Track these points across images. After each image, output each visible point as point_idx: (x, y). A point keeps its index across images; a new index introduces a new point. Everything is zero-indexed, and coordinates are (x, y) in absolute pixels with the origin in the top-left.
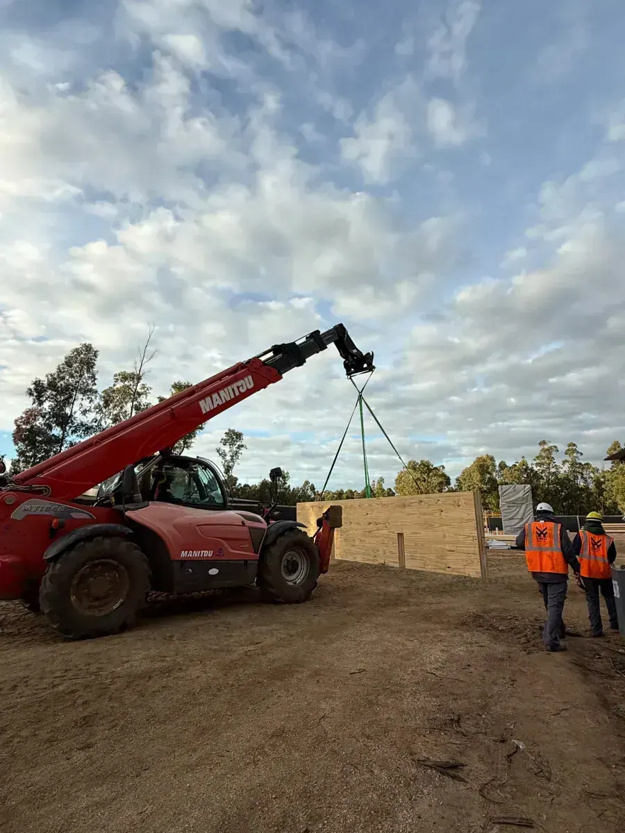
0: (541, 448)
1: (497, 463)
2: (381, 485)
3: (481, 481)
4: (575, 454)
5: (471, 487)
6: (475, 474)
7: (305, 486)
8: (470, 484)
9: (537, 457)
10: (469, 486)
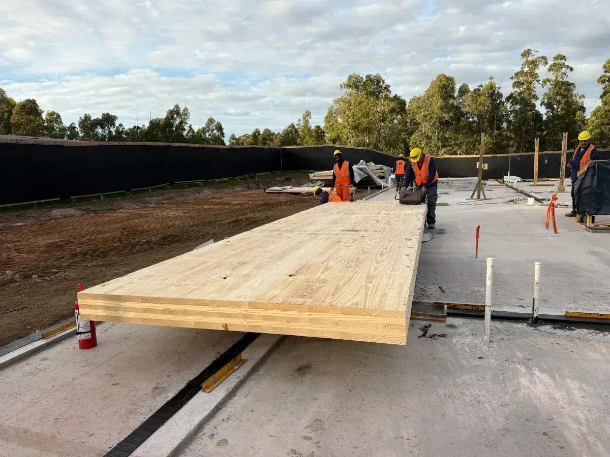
0: (525, 60)
1: (457, 87)
2: (307, 122)
3: (442, 108)
4: (563, 70)
5: (428, 118)
6: (435, 98)
7: (208, 125)
8: (426, 113)
9: (516, 74)
10: (425, 116)
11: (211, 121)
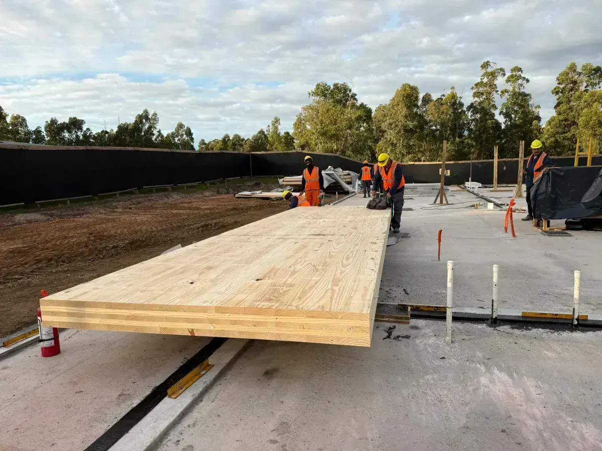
0: (484, 71)
1: (421, 96)
2: (276, 128)
3: (406, 117)
4: (520, 81)
5: (393, 125)
6: (400, 107)
7: (177, 130)
8: (391, 121)
9: (476, 85)
10: (391, 124)
11: (181, 126)
